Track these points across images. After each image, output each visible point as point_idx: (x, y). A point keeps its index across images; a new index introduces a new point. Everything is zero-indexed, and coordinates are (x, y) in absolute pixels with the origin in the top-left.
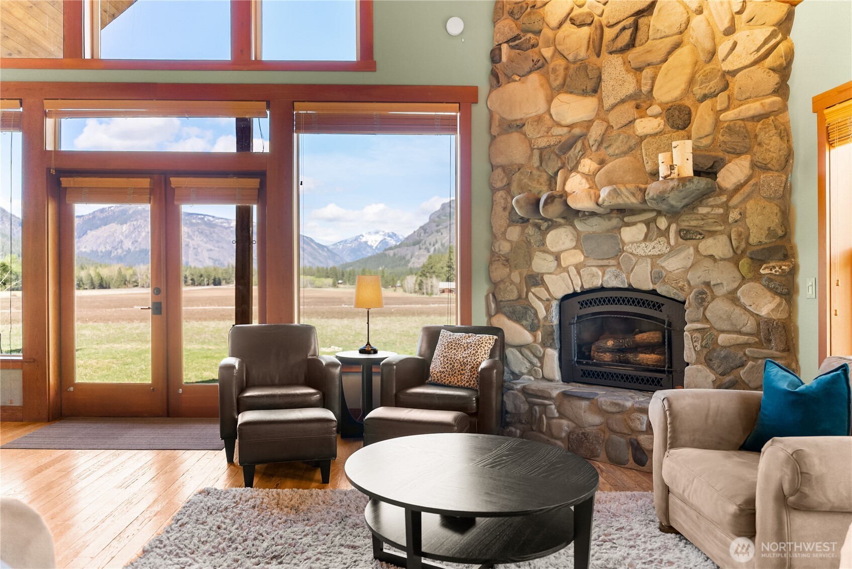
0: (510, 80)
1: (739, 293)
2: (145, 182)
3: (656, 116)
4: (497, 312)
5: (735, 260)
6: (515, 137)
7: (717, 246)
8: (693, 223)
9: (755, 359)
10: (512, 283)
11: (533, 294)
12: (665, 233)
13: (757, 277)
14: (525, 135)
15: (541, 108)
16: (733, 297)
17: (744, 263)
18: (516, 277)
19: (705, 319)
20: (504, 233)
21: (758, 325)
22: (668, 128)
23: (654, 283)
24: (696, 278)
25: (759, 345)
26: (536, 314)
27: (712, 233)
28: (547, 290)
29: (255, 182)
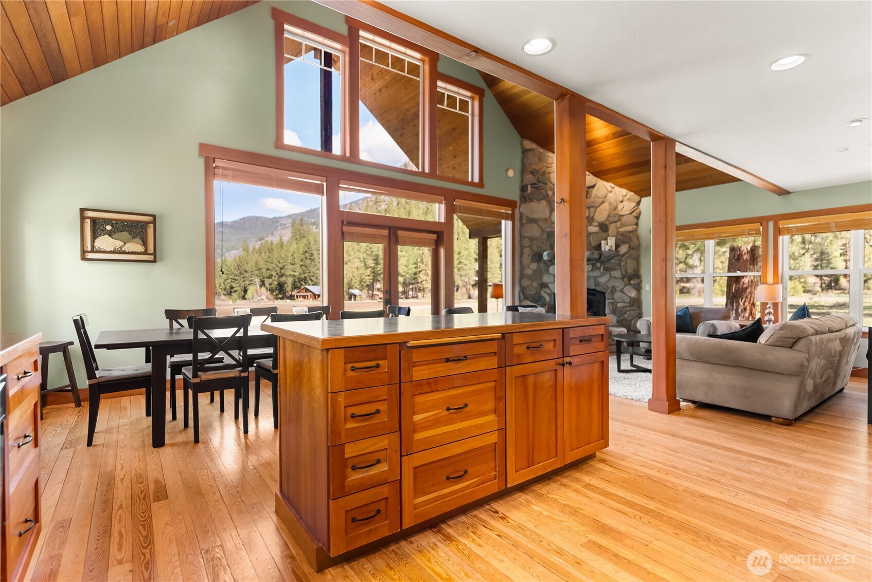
0: (531, 200)
1: (624, 289)
2: (386, 232)
3: (596, 226)
4: (524, 299)
5: (623, 278)
6: (535, 226)
7: (617, 274)
8: (609, 265)
9: (629, 311)
10: (533, 287)
11: (545, 292)
12: (599, 269)
13: (630, 284)
14: (539, 225)
15: (547, 215)
16: (622, 291)
17: (626, 279)
18: (535, 284)
19: (613, 299)
20: (529, 266)
21: (630, 300)
22: (600, 231)
23: (595, 286)
24: (610, 284)
25: (630, 306)
26: (545, 299)
27: (615, 269)
28: (550, 289)
29: (434, 236)
